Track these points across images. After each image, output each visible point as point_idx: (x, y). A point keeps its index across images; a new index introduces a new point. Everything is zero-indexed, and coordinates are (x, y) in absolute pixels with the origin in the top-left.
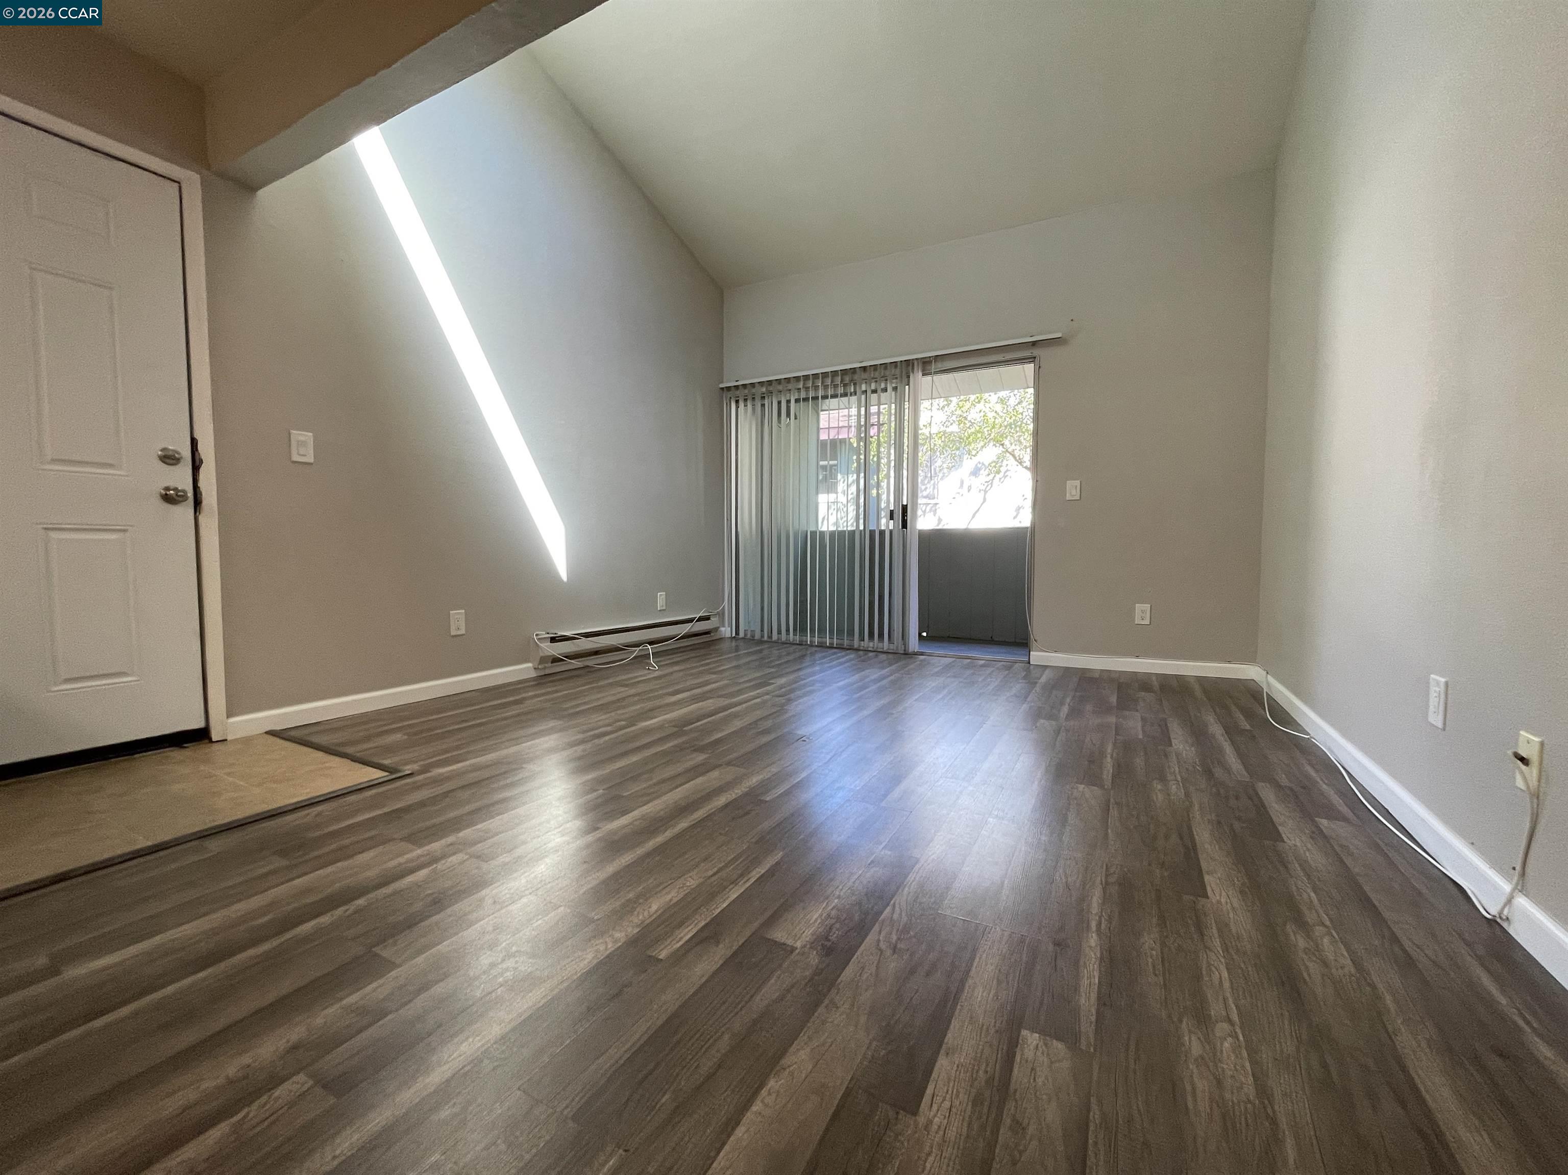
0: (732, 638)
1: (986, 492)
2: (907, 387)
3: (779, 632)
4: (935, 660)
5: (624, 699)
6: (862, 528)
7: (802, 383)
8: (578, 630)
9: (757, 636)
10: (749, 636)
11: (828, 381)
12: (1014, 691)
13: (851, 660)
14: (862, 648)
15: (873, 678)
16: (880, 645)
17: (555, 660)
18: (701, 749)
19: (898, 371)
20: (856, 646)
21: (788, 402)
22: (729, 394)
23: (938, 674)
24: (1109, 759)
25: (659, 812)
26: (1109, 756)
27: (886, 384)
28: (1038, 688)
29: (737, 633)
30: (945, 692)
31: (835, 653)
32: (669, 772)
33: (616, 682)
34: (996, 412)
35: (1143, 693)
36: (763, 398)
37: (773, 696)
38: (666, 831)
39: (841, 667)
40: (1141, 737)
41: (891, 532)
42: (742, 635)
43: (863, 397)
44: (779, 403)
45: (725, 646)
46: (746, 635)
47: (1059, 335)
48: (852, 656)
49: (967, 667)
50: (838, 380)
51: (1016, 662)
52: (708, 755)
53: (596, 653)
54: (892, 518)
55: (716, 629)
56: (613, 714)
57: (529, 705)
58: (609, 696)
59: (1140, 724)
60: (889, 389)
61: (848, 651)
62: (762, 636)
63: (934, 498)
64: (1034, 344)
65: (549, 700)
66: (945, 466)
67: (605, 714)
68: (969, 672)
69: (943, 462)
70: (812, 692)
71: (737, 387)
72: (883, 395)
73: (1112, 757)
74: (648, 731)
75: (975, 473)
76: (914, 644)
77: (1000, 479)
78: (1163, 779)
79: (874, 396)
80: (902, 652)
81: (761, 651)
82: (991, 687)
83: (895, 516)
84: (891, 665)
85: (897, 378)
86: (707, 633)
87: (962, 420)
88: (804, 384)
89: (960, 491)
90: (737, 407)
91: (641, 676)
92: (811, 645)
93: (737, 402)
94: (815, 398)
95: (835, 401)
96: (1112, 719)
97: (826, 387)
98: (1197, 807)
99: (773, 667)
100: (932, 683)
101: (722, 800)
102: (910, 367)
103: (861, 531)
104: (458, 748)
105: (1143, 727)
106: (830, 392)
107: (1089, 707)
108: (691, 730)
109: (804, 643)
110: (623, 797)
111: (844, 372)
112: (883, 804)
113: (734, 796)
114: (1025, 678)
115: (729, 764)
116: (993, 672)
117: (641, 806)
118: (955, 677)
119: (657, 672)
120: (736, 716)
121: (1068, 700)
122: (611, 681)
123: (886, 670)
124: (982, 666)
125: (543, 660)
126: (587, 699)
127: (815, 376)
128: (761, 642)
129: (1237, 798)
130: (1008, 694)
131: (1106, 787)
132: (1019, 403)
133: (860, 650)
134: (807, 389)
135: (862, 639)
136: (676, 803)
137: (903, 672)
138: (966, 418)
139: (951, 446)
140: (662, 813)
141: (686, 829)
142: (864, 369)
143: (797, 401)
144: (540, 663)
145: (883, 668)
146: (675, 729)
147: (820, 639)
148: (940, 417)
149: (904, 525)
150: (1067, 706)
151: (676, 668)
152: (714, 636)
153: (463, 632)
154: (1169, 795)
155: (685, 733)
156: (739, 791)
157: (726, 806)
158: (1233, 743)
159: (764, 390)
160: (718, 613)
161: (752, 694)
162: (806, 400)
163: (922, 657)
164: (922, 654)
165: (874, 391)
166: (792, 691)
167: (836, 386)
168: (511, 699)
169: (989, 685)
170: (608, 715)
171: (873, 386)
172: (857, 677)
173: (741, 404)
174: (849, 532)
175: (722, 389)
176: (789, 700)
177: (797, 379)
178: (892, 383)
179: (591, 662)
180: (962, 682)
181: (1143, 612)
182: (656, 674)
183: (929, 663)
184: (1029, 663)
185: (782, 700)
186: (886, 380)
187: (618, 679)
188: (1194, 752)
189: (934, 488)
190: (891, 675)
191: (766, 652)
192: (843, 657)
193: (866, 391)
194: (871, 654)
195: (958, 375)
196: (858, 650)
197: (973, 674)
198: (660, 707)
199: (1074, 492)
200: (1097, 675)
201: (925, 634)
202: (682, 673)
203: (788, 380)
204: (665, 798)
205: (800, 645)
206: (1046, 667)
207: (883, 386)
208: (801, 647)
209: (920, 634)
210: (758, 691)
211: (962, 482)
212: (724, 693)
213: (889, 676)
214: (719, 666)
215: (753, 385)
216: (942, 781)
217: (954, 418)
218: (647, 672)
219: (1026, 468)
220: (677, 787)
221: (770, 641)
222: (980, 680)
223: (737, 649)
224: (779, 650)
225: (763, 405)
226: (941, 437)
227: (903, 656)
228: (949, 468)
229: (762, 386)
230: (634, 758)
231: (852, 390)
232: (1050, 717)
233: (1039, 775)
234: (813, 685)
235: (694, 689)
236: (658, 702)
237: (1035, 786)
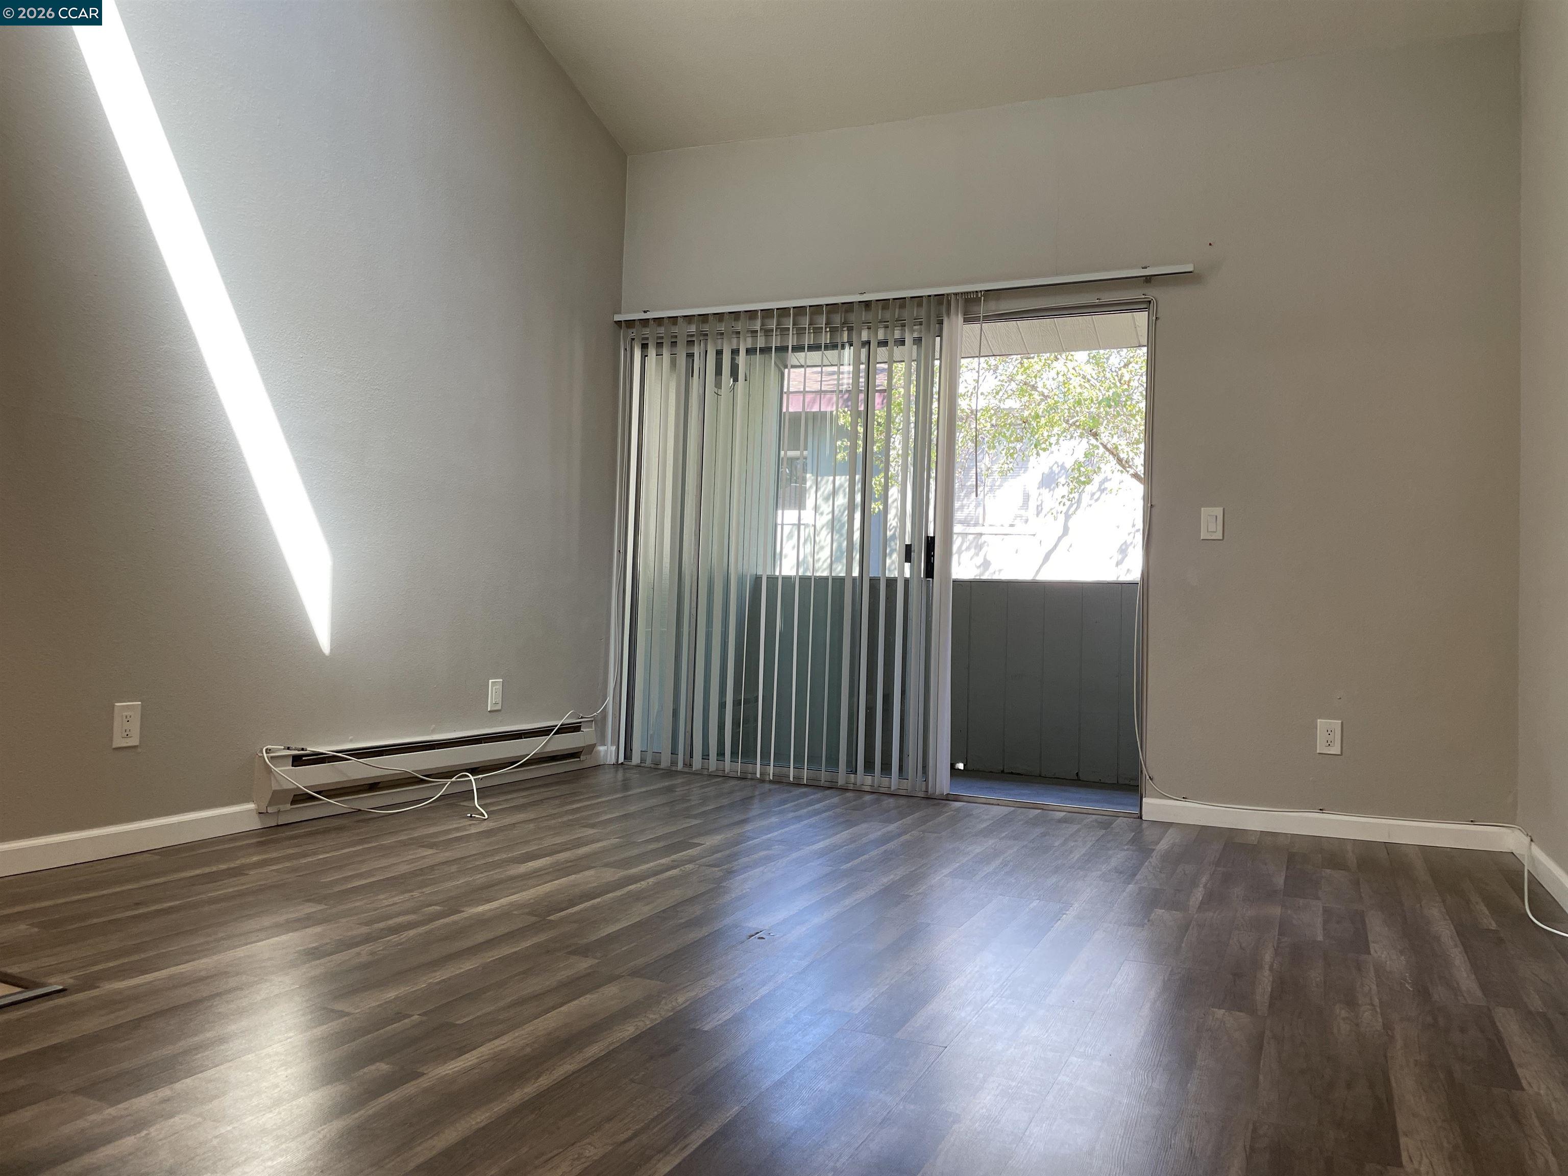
0: (617, 765)
1: (1068, 517)
2: (938, 339)
3: (705, 756)
4: (978, 809)
5: (432, 868)
6: (856, 573)
7: (759, 322)
8: (344, 742)
9: (665, 762)
10: (648, 762)
11: (805, 322)
12: (1114, 862)
13: (836, 806)
14: (851, 787)
15: (872, 836)
16: (885, 781)
17: (301, 798)
18: (584, 951)
19: (923, 312)
20: (841, 782)
21: (735, 352)
22: (632, 333)
23: (987, 833)
24: (1267, 973)
25: (523, 1048)
26: (1267, 967)
27: (903, 331)
28: (1154, 860)
29: (628, 756)
30: (998, 862)
31: (805, 795)
32: (534, 985)
33: (411, 839)
34: (1084, 377)
35: (1328, 871)
36: (690, 343)
37: (701, 865)
38: (539, 1076)
39: (817, 818)
40: (1320, 938)
41: (907, 581)
42: (636, 759)
43: (864, 351)
44: (719, 353)
45: (606, 778)
46: (643, 760)
47: (1189, 268)
48: (836, 800)
49: (1034, 823)
50: (822, 321)
51: (1116, 816)
52: (597, 961)
53: (373, 786)
54: (908, 558)
55: (591, 748)
56: (416, 894)
57: (253, 878)
58: (401, 865)
59: (1319, 921)
60: (908, 341)
61: (827, 792)
62: (674, 763)
63: (976, 525)
64: (1148, 280)
65: (294, 870)
66: (995, 467)
67: (403, 893)
68: (1038, 831)
69: (993, 462)
70: (769, 859)
71: (645, 322)
72: (898, 351)
73: (1271, 969)
74: (482, 922)
75: (1049, 481)
76: (942, 781)
77: (1093, 495)
78: (1351, 1003)
79: (882, 353)
80: (922, 794)
81: (670, 789)
82: (1076, 855)
83: (914, 555)
84: (902, 816)
85: (921, 324)
86: (574, 755)
87: (1028, 388)
88: (763, 325)
89: (1023, 512)
90: (644, 357)
91: (457, 829)
92: (762, 781)
93: (644, 347)
94: (782, 349)
95: (815, 356)
96: (1276, 911)
97: (800, 332)
98: (1399, 1043)
99: (695, 817)
100: (977, 849)
101: (629, 1030)
102: (944, 309)
103: (854, 579)
104: (137, 949)
105: (1325, 922)
106: (808, 340)
107: (1238, 891)
108: (562, 920)
109: (749, 776)
110: (455, 1025)
111: (833, 308)
112: (898, 1035)
113: (649, 1024)
114: (1133, 841)
115: (636, 973)
116: (1079, 830)
117: (490, 1040)
118: (1015, 838)
119: (485, 823)
120: (638, 897)
121: (1204, 880)
122: (403, 837)
123: (896, 825)
124: (1060, 821)
125: (277, 797)
126: (364, 868)
127: (784, 312)
128: (670, 773)
129: (1463, 1030)
130: (1104, 868)
131: (1259, 1013)
132: (1126, 366)
133: (847, 790)
134: (767, 333)
135: (852, 769)
136: (549, 1034)
137: (923, 828)
138: (1034, 388)
139: (1008, 434)
140: (528, 1050)
141: (574, 1073)
142: (867, 304)
143: (749, 351)
144: (270, 804)
145: (890, 821)
146: (534, 919)
147: (778, 769)
148: (989, 383)
149: (929, 573)
150: (1201, 889)
151: (521, 817)
152: (586, 761)
153: (134, 741)
154: (1357, 1025)
155: (553, 925)
156: (657, 1016)
157: (634, 1040)
158: (1467, 949)
159: (693, 329)
160: (594, 720)
161: (663, 861)
162: (766, 350)
163: (958, 804)
164: (956, 799)
165: (883, 343)
166: (733, 857)
167: (817, 331)
168: (223, 867)
169: (1071, 852)
170: (407, 895)
171: (881, 335)
172: (845, 834)
173: (652, 352)
174: (835, 579)
175: (619, 323)
176: (730, 873)
177: (752, 314)
178: (912, 331)
179: (366, 802)
180: (1026, 846)
181: (1330, 732)
182: (484, 827)
183: (969, 815)
184: (1141, 818)
185: (717, 872)
186: (903, 326)
187: (416, 834)
188: (1404, 962)
189: (977, 506)
190: (905, 833)
191: (679, 791)
192: (819, 801)
193: (869, 343)
194: (868, 798)
195: (1023, 325)
196: (845, 790)
197: (1044, 835)
198: (500, 882)
199: (1212, 528)
200: (1253, 840)
201: (961, 766)
202: (532, 826)
203: (736, 315)
204: (529, 1028)
205: (742, 778)
206: (1171, 824)
207: (897, 334)
208: (743, 783)
209: (952, 766)
210: (674, 857)
211: (1027, 498)
212: (612, 859)
213: (900, 835)
214: (598, 814)
215: (674, 319)
216: (994, 1002)
217: (1013, 385)
218: (468, 822)
219: (1135, 476)
220: (548, 1011)
221: (689, 772)
222: (1056, 844)
223: (626, 786)
224: (702, 787)
225: (690, 356)
226: (990, 417)
227: (924, 802)
228: (1004, 474)
229: (690, 323)
230: (468, 965)
231: (846, 340)
232: (1174, 905)
233: (1152, 994)
234: (769, 848)
235: (559, 852)
236: (496, 874)
237: (1146, 1011)
